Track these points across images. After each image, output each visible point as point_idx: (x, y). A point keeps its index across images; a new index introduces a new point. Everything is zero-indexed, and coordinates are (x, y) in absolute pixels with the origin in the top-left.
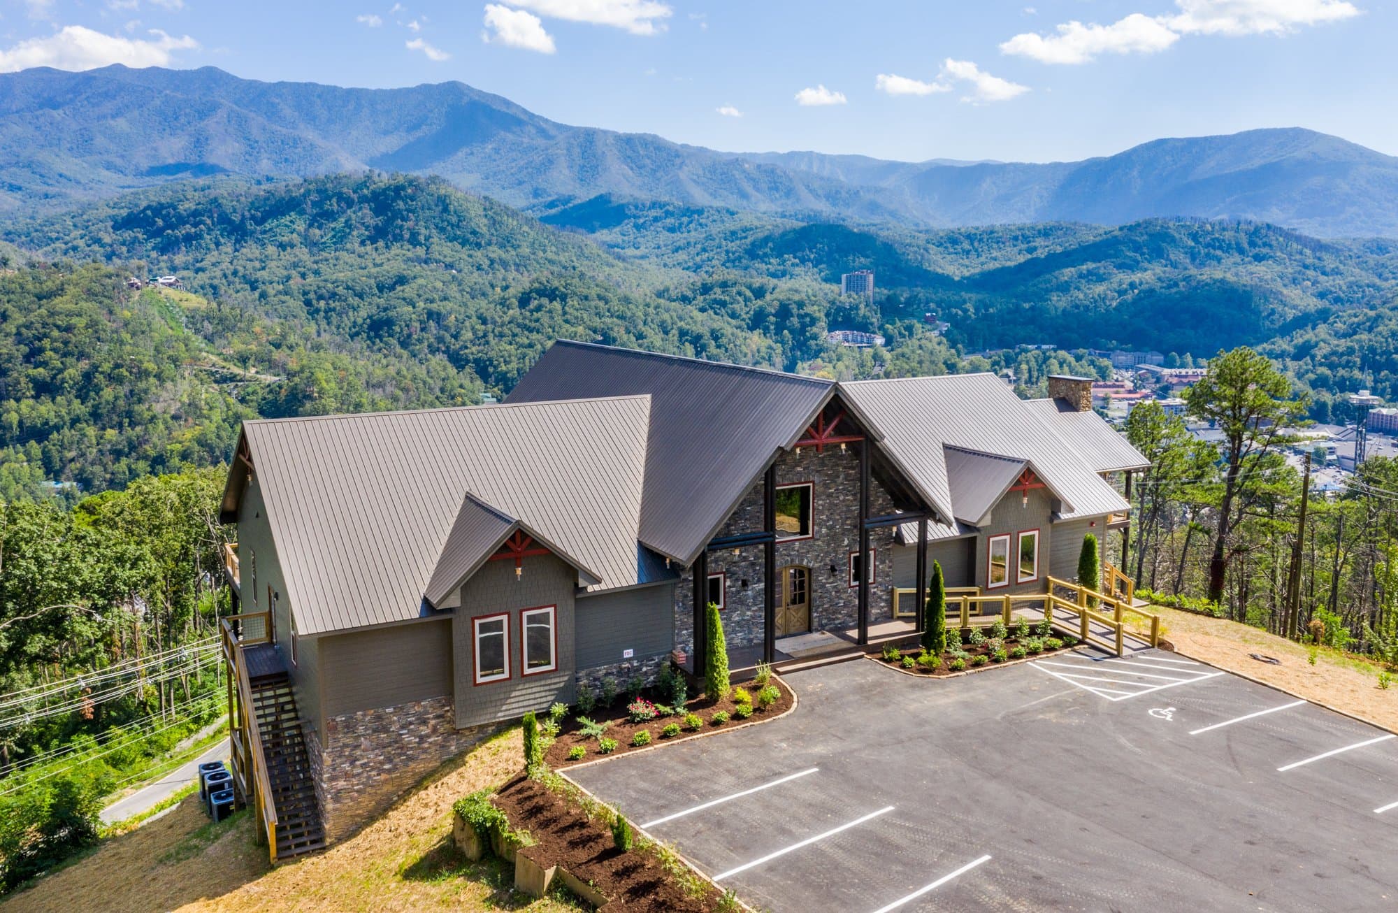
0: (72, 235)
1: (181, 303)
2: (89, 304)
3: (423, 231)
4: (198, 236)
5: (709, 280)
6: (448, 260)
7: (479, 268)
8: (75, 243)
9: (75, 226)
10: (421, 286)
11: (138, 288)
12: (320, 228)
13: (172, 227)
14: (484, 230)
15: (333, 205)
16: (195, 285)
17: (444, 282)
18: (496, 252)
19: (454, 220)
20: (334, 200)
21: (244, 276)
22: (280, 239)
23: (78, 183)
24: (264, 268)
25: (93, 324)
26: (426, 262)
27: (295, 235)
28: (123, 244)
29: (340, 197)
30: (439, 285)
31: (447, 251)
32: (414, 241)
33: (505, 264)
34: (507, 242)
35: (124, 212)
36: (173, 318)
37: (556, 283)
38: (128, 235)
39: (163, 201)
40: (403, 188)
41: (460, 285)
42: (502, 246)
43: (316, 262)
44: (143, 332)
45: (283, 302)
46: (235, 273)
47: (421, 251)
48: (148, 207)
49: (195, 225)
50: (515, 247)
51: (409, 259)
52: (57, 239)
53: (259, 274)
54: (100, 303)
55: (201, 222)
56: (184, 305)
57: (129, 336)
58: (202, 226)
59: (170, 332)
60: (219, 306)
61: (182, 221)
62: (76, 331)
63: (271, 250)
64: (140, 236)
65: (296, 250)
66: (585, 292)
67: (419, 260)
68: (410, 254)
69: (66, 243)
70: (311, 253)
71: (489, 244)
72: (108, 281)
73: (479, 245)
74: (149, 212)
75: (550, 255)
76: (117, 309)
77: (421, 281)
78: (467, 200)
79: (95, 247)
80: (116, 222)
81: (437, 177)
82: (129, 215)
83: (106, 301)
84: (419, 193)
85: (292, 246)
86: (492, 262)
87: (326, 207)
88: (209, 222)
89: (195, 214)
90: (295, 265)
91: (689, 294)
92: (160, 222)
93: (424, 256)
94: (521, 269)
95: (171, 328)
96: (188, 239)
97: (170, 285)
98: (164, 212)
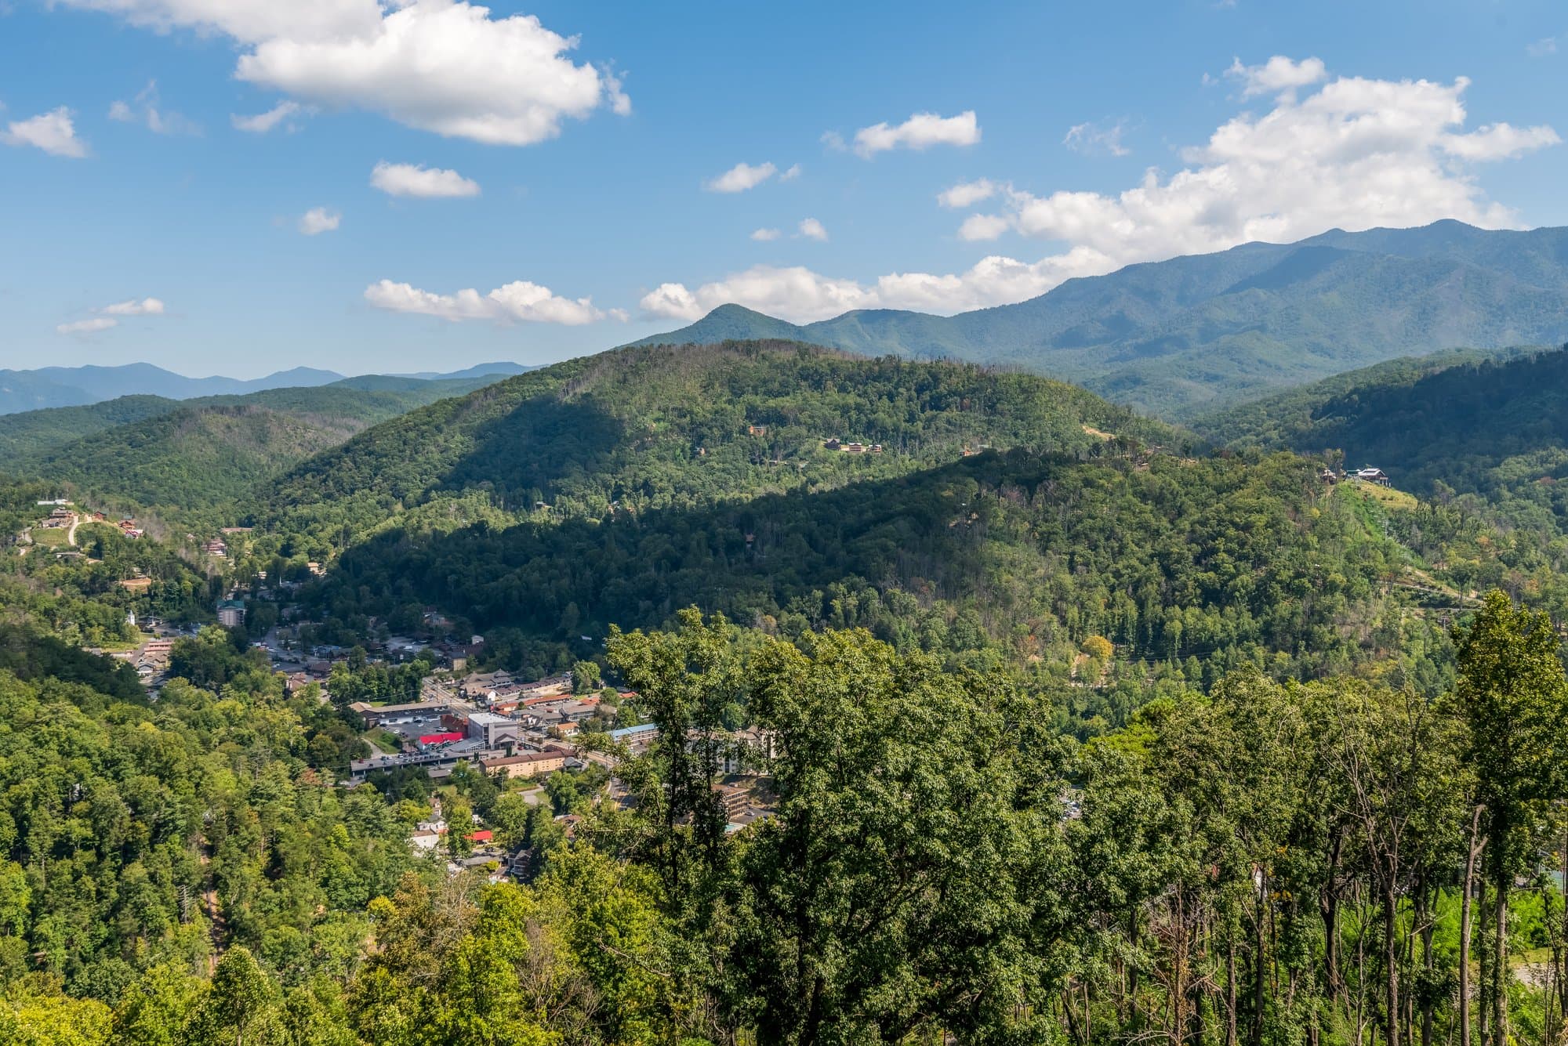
0: (1265, 426)
1: (1384, 503)
2: (1273, 499)
4: (1414, 425)
8: (1267, 434)
9: (1269, 415)
11: (1332, 482)
13: (1383, 414)
21: (1470, 475)
23: (1279, 368)
24: (1498, 464)
25: (1273, 524)
28: (1322, 435)
35: (1326, 399)
36: (1372, 521)
38: (1327, 424)
39: (1373, 382)
44: (1333, 536)
45: (1523, 508)
48: (1355, 391)
49: (1412, 410)
52: (1249, 431)
54: (1286, 497)
55: (1419, 407)
56: (1388, 504)
57: (1315, 539)
58: (1420, 412)
59: (1367, 537)
60: (1433, 507)
62: (1254, 531)
64: (1343, 426)
69: (1257, 435)
72: (1297, 472)
74: (1355, 397)
76: (1304, 507)
79: (1290, 439)
80: (1316, 409)
82: (1332, 400)
83: (1292, 496)
90: (1543, 461)
92: (1368, 408)
95: (1369, 533)
96: (1401, 428)
97: (1372, 479)
98: (1374, 396)
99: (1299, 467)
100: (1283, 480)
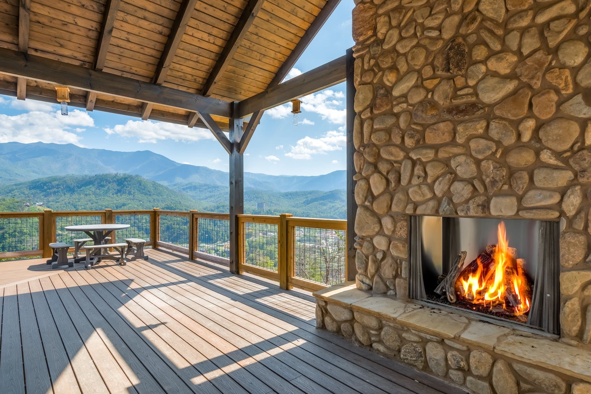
3: (133, 191)
4: (58, 192)
5: (219, 205)
6: (140, 199)
7: (150, 202)
8: (15, 194)
10: (130, 207)
11: (28, 206)
12: (99, 190)
13: (49, 189)
14: (152, 191)
15: (104, 183)
16: (55, 206)
17: (137, 206)
18: (155, 197)
19: (143, 188)
20: (105, 181)
21: (72, 204)
22: (86, 193)
23: (22, 176)
24: (79, 202)
26: (133, 200)
27: (91, 192)
28: (32, 194)
29: (107, 180)
30: (136, 206)
31: (140, 197)
32: (130, 193)
33: (158, 201)
34: (160, 194)
37: (172, 206)
38: (33, 191)
40: (127, 178)
41: (143, 206)
42: (157, 195)
43: (97, 200)
46: (69, 203)
47: (131, 197)
49: (58, 188)
50: (161, 196)
51: (128, 199)
53: (77, 203)
55: (59, 188)
57: (20, 221)
61: (53, 187)
63: (82, 196)
64: (38, 192)
65: (91, 196)
66: (181, 208)
67: (130, 199)
68: (128, 197)
70: (95, 197)
71: (154, 194)
72: (16, 204)
73: (150, 195)
74: (42, 185)
75: (172, 198)
77: (130, 205)
78: (147, 182)
79: (22, 195)
80: (30, 187)
81: (138, 175)
82: (35, 185)
83: (14, 210)
84: (132, 180)
85: (89, 195)
86: (154, 200)
87: (102, 183)
88: (62, 187)
89: (58, 185)
90: (90, 201)
91: (213, 209)
92: (45, 187)
93: (132, 198)
94: (163, 202)
96: (55, 193)
97: (40, 205)
98: (47, 184)
99: (17, 202)
100: (11, 206)
